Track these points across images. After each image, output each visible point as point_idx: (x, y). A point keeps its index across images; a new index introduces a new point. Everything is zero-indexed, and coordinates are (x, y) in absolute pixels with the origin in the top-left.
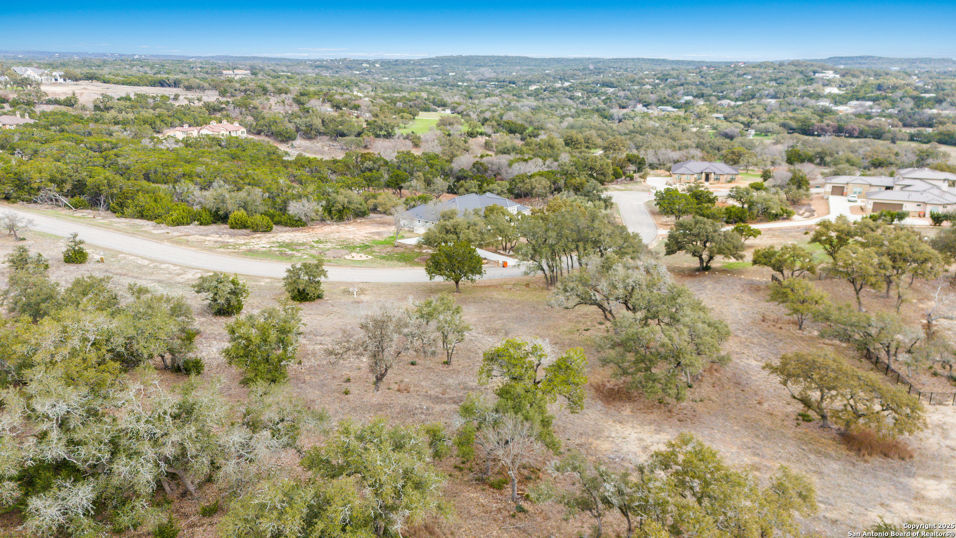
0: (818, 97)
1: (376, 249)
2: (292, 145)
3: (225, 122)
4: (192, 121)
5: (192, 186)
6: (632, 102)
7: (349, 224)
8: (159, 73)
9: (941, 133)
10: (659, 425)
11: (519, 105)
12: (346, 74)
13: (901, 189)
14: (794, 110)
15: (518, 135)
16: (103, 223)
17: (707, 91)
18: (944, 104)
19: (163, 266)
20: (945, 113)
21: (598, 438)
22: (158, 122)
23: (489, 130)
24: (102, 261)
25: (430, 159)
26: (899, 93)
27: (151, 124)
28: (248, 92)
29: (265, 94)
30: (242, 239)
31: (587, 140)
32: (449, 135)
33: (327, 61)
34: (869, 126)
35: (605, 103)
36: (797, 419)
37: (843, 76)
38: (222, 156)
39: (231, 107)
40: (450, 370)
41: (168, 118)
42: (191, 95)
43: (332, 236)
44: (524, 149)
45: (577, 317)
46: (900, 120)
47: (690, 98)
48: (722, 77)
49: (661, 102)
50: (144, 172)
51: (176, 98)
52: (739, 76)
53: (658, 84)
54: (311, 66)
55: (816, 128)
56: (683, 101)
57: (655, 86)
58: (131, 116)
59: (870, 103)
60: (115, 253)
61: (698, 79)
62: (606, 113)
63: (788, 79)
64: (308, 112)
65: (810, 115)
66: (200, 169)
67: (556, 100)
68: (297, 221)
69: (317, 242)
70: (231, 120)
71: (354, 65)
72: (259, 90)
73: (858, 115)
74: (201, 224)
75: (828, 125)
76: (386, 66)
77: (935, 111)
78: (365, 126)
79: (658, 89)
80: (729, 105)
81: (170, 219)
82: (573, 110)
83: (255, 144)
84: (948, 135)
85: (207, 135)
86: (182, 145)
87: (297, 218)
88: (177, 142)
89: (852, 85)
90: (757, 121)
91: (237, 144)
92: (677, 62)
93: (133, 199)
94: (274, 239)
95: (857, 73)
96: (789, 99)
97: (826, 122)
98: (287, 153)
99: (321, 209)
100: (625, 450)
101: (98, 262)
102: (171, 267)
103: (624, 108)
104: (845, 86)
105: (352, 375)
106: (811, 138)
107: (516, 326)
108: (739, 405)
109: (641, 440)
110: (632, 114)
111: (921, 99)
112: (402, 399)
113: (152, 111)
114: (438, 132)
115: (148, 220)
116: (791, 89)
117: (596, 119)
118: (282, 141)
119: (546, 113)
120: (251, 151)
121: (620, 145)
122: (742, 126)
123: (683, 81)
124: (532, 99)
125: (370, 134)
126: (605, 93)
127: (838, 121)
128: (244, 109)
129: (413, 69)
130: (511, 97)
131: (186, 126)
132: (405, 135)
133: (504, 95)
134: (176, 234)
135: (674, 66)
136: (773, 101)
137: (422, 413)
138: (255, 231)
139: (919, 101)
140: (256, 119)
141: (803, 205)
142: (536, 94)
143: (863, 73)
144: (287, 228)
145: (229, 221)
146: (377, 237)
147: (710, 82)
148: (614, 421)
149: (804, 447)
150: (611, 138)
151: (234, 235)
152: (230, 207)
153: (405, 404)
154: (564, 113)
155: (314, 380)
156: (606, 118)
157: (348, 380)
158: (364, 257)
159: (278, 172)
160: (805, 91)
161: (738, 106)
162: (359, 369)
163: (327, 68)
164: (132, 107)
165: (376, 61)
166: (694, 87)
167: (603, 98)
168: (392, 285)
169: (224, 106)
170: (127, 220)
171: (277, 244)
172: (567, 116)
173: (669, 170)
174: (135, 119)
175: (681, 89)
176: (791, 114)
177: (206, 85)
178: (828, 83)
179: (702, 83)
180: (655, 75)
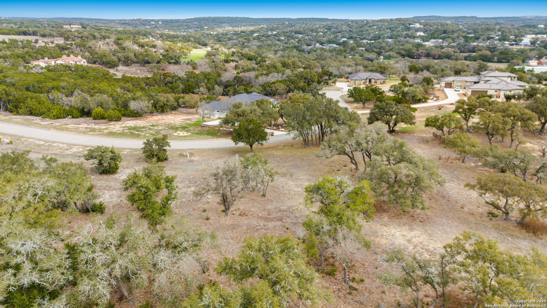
0: (414, 37)
1: (191, 129)
2: (117, 70)
3: (72, 56)
4: (50, 56)
5: (60, 95)
6: (314, 42)
7: (168, 114)
8: (21, 27)
9: (480, 55)
10: (409, 225)
11: (250, 44)
12: (141, 28)
13: (485, 83)
14: (402, 45)
15: (254, 61)
16: (6, 119)
17: (354, 35)
18: (480, 40)
19: (55, 145)
20: (480, 44)
21: (377, 237)
22: (27, 57)
23: (237, 59)
24: (11, 143)
25: (206, 76)
26: (456, 35)
27: (22, 58)
28: (84, 38)
29: (95, 39)
30: (102, 126)
31: (294, 63)
32: (213, 62)
33: (128, 20)
34: (443, 53)
35: (298, 43)
36: (489, 216)
37: (424, 26)
38: (74, 76)
39: (74, 47)
40: (266, 200)
41: (33, 54)
42: (45, 40)
43: (160, 122)
44: (260, 69)
45: (329, 163)
46: (459, 49)
47: (345, 39)
48: (361, 27)
49: (330, 42)
50: (25, 86)
51: (36, 41)
52: (370, 26)
53: (326, 32)
54: (119, 23)
55: (415, 54)
56: (341, 41)
57: (325, 33)
58: (8, 53)
59: (441, 40)
60: (19, 138)
61: (348, 29)
62: (300, 48)
63: (396, 28)
64: (124, 49)
65: (411, 47)
66: (63, 84)
67: (270, 42)
68: (136, 113)
69: (152, 126)
70: (76, 55)
71: (146, 23)
72: (91, 37)
73: (437, 47)
74: (73, 117)
75: (422, 53)
76: (165, 23)
77: (475, 44)
78: (161, 57)
79: (327, 35)
80: (367, 43)
81: (51, 114)
82: (282, 47)
83: (94, 69)
84: (485, 56)
85: (61, 64)
86: (46, 70)
87: (136, 112)
88: (42, 68)
89: (430, 30)
90: (384, 51)
91: (82, 69)
92: (334, 20)
93: (24, 103)
94: (124, 125)
95: (432, 24)
96: (399, 39)
97: (420, 51)
98: (115, 75)
99: (151, 106)
100: (397, 243)
101: (8, 143)
102: (60, 145)
103: (309, 45)
104: (427, 31)
105: (206, 206)
106: (414, 60)
107: (295, 170)
108: (450, 210)
109: (403, 236)
110: (315, 49)
111: (468, 37)
112: (244, 221)
113: (22, 50)
114: (207, 60)
115: (36, 116)
116: (399, 33)
117: (295, 52)
118: (110, 68)
119: (266, 49)
120: (92, 74)
121: (313, 66)
122: (376, 54)
123: (340, 30)
124: (256, 41)
125: (166, 62)
126: (297, 38)
127: (426, 50)
128: (83, 48)
129: (182, 25)
130: (244, 40)
131: (46, 59)
132: (187, 62)
133: (239, 39)
134: (57, 124)
135: (333, 22)
136: (390, 40)
137: (262, 229)
138: (111, 120)
139: (466, 38)
140: (91, 54)
141: (431, 94)
142: (258, 38)
143: (435, 24)
144: (130, 118)
145: (93, 115)
146: (189, 122)
147: (354, 30)
148: (381, 225)
149: (502, 233)
150: (307, 62)
151: (98, 124)
152: (92, 106)
153: (248, 224)
154: (276, 49)
155: (181, 212)
156: (300, 51)
157: (205, 211)
158: (186, 134)
159: (114, 85)
160: (406, 34)
161: (372, 43)
162: (208, 203)
163: (129, 24)
164: (8, 47)
165: (159, 21)
166: (347, 33)
167: (297, 40)
168: (209, 150)
169: (69, 46)
170: (21, 117)
171: (127, 128)
172: (279, 50)
173: (347, 78)
174: (11, 54)
175: (340, 35)
176: (401, 47)
177: (55, 34)
178: (417, 30)
179: (350, 31)
180: (324, 27)
